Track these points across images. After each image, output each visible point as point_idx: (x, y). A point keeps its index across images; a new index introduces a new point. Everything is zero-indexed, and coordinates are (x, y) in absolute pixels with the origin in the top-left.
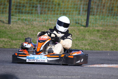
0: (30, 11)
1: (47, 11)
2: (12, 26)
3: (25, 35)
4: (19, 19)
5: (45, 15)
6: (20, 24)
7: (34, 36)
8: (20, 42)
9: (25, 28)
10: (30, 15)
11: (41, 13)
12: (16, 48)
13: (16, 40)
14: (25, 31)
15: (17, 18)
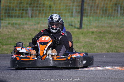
0: (20, 15)
1: (37, 14)
2: (2, 31)
3: (16, 39)
4: (9, 23)
5: (36, 18)
6: (10, 29)
7: (26, 40)
8: (11, 47)
9: (16, 32)
10: (20, 19)
11: (32, 17)
12: (7, 54)
13: (6, 45)
14: (15, 36)
15: (7, 22)
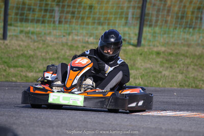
1: (69, 18)
2: (9, 44)
3: (31, 59)
4: (21, 32)
5: (67, 26)
8: (22, 71)
9: (32, 46)
10: (40, 25)
11: (60, 22)
12: (16, 82)
14: (31, 53)
15: (19, 29)
